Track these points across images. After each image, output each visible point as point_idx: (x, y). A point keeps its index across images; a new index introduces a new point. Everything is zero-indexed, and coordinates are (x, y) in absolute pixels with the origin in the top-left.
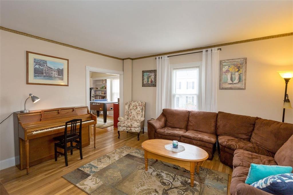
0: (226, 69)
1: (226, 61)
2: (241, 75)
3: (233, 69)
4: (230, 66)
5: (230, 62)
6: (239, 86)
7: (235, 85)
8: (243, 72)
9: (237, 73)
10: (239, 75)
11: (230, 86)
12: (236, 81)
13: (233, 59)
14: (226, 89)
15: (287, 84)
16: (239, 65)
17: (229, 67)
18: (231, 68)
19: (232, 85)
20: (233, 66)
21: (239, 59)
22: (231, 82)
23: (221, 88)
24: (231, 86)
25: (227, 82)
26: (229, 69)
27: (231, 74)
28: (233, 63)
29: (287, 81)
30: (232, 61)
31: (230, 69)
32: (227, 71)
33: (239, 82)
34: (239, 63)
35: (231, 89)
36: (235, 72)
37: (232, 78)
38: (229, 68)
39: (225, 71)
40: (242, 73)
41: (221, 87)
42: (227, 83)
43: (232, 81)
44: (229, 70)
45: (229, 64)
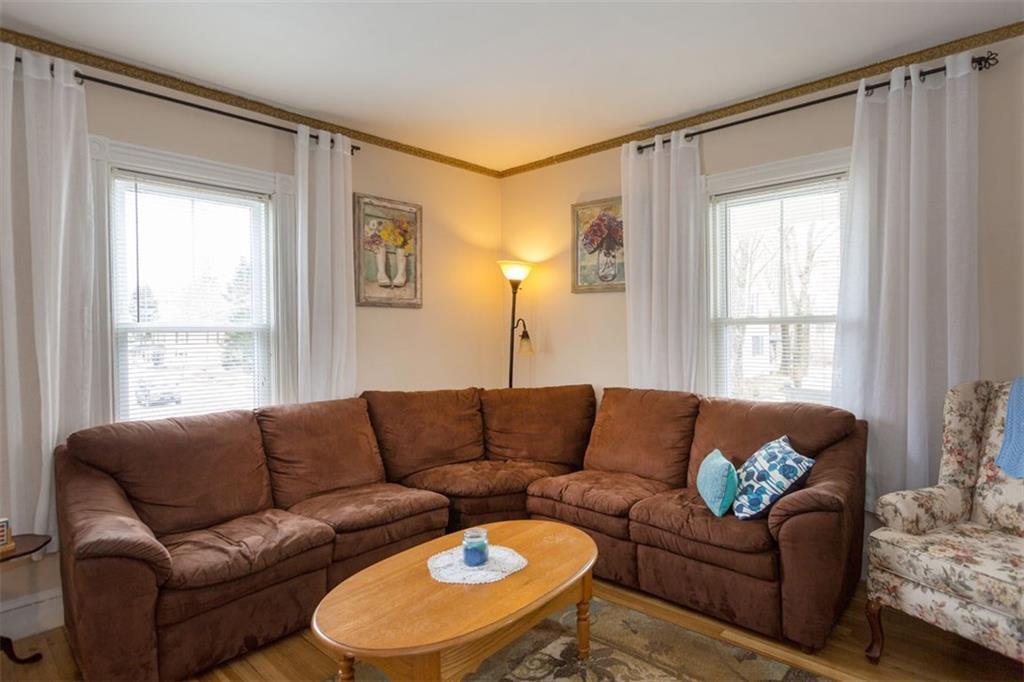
0: (371, 230)
1: (373, 201)
2: (410, 258)
3: (389, 235)
4: (383, 221)
5: (384, 207)
6: (406, 294)
7: (397, 292)
8: (415, 249)
9: (400, 251)
10: (405, 259)
11: (385, 294)
12: (399, 279)
13: (389, 201)
14: (374, 305)
15: (515, 293)
16: (405, 225)
17: (380, 223)
18: (384, 228)
19: (388, 290)
20: (389, 225)
21: (405, 203)
22: (386, 281)
23: (361, 302)
24: (389, 296)
25: (377, 281)
26: (379, 231)
27: (387, 253)
28: (392, 212)
29: (515, 285)
30: (389, 205)
31: (384, 234)
32: (376, 239)
33: (406, 282)
34: (404, 220)
35: (388, 304)
36: (397, 247)
37: (390, 266)
38: (381, 228)
39: (370, 235)
40: (412, 252)
41: (362, 297)
42: (376, 285)
43: (390, 278)
44: (381, 234)
45: (380, 214)
